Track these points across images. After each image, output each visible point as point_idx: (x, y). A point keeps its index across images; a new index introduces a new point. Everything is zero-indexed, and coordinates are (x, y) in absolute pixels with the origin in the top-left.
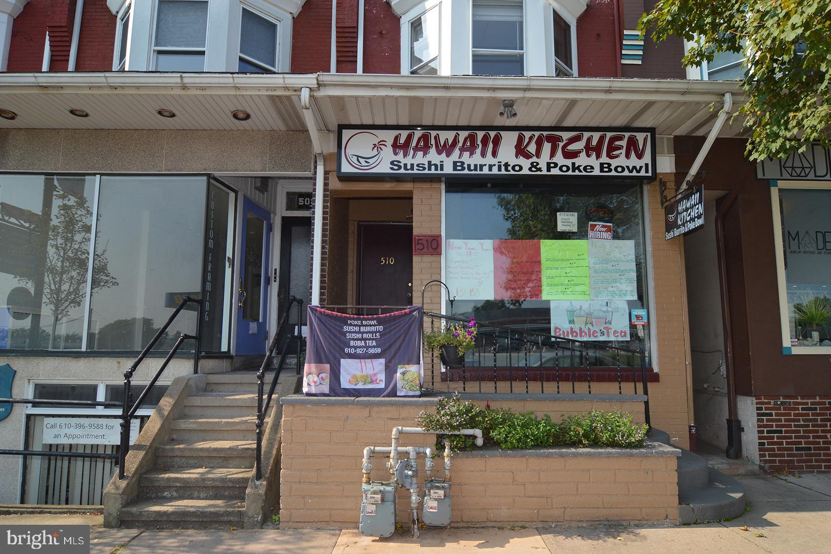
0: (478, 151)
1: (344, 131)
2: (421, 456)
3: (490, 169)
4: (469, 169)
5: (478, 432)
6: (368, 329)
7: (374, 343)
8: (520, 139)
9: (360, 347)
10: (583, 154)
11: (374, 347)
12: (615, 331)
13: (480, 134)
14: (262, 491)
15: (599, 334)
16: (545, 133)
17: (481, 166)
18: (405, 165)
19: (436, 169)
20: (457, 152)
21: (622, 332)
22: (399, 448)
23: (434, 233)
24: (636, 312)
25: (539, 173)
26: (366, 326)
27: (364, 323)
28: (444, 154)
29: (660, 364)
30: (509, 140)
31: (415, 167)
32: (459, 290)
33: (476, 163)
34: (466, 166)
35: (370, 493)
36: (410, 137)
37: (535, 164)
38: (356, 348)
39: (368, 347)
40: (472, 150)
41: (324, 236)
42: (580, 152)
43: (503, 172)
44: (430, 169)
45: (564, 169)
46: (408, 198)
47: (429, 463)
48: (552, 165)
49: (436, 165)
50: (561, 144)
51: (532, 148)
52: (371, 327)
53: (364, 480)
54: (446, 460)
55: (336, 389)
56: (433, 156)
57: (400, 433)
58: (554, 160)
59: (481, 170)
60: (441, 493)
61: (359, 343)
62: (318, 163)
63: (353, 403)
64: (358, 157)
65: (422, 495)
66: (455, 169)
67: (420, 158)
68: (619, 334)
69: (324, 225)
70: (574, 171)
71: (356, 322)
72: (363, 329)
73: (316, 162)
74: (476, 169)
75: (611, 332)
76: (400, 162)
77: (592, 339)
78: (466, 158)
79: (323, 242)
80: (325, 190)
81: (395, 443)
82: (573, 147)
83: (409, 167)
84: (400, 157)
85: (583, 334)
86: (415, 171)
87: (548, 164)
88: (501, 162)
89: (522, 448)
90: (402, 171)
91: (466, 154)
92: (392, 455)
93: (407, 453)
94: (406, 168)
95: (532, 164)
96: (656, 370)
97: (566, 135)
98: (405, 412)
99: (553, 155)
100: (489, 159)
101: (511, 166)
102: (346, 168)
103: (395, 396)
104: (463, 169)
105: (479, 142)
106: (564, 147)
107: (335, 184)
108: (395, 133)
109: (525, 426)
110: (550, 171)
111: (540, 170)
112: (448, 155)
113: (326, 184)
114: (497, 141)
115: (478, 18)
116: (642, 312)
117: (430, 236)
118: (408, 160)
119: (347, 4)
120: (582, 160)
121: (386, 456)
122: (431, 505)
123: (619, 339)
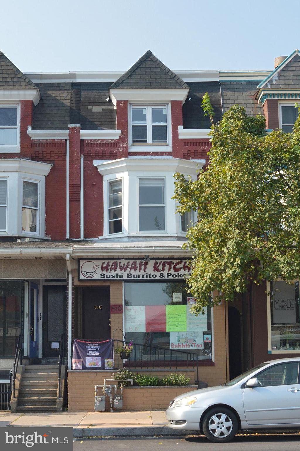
0: (138, 269)
1: (80, 261)
2: (113, 388)
3: (143, 277)
4: (134, 277)
5: (132, 380)
6: (95, 347)
7: (97, 352)
8: (156, 263)
9: (92, 353)
10: (182, 270)
11: (97, 353)
12: (197, 345)
13: (139, 262)
14: (62, 401)
15: (190, 346)
16: (166, 261)
17: (139, 276)
18: (107, 276)
19: (120, 277)
20: (128, 269)
21: (200, 345)
22: (106, 386)
23: (119, 303)
24: (206, 336)
25: (163, 278)
26: (94, 346)
27: (94, 345)
28: (123, 271)
29: (215, 359)
30: (151, 263)
31: (111, 276)
32: (131, 328)
33: (137, 274)
34: (132, 275)
35: (97, 400)
36: (108, 264)
37: (162, 274)
38: (91, 353)
39: (95, 353)
40: (135, 269)
41: (72, 305)
42: (181, 269)
43: (148, 278)
44: (117, 277)
45: (174, 276)
46: (108, 287)
47: (115, 390)
48: (169, 275)
49: (120, 276)
50: (173, 265)
51: (161, 267)
52: (96, 347)
53: (95, 395)
54: (121, 389)
55: (84, 367)
56: (119, 272)
57: (107, 381)
58: (170, 272)
59: (139, 277)
60: (119, 398)
61: (92, 352)
62: (69, 274)
63: (91, 372)
64: (87, 272)
65: (113, 399)
66: (128, 277)
67: (113, 273)
68: (199, 346)
69: (72, 301)
70: (178, 277)
71: (91, 345)
72: (93, 347)
73: (68, 273)
74: (137, 277)
75: (196, 345)
76: (105, 274)
77: (188, 348)
78: (133, 272)
79: (72, 308)
80: (73, 285)
81: (105, 384)
82: (178, 266)
83: (108, 276)
84: (104, 272)
85: (184, 346)
86: (111, 278)
87: (168, 274)
88: (147, 274)
89: (146, 386)
90: (105, 278)
91: (133, 270)
92: (104, 387)
93: (109, 387)
94: (107, 277)
95: (161, 274)
96: (213, 361)
97: (175, 262)
98: (108, 374)
99: (169, 270)
100: (142, 273)
101: (152, 275)
102: (82, 277)
103: (105, 369)
104: (131, 277)
105: (138, 265)
106: (174, 267)
107: (77, 283)
108: (102, 261)
109: (147, 379)
110: (168, 277)
111: (164, 277)
112: (125, 271)
113: (73, 283)
114: (146, 264)
115: (142, 186)
116: (209, 336)
117: (118, 305)
118: (108, 274)
119: (75, 172)
120: (182, 272)
121: (102, 388)
122: (116, 402)
123: (199, 348)
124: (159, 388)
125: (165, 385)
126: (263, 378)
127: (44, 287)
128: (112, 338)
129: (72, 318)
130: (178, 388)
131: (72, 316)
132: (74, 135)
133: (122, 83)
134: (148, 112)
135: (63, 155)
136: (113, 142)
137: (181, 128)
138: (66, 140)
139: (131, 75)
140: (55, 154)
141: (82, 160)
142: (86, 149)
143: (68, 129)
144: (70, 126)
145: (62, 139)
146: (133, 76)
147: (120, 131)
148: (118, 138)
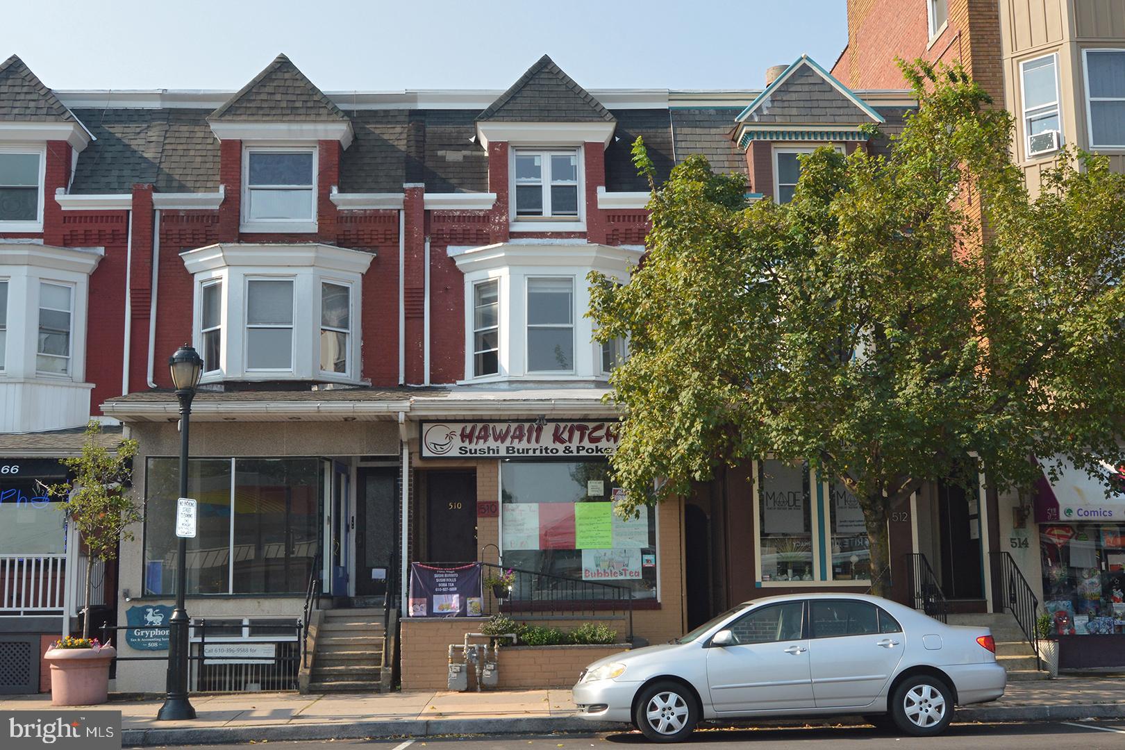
0: (525, 438)
1: (424, 424)
2: (481, 649)
3: (534, 453)
4: (518, 453)
5: (514, 635)
6: (449, 576)
7: (453, 585)
8: (557, 429)
9: (445, 587)
10: (604, 440)
11: (453, 587)
12: (631, 572)
13: (527, 425)
14: (390, 672)
15: (618, 574)
16: (575, 424)
17: (528, 450)
18: (470, 450)
19: (494, 453)
20: (509, 439)
21: (635, 572)
22: (469, 646)
23: (493, 499)
24: (646, 557)
25: (571, 454)
26: (448, 574)
27: (447, 572)
28: (499, 441)
29: (662, 598)
30: (549, 429)
31: (478, 452)
32: (513, 543)
33: (523, 448)
34: (516, 450)
35: (453, 669)
36: (473, 429)
37: (568, 448)
38: (442, 588)
39: (449, 587)
40: (520, 439)
41: (409, 503)
42: (602, 438)
43: (544, 454)
44: (489, 453)
45: (590, 451)
46: (474, 470)
47: (485, 652)
48: (581, 448)
49: (493, 450)
50: (588, 432)
51: (566, 436)
52: (451, 575)
53: (450, 662)
54: (495, 651)
55: (430, 614)
56: (491, 443)
57: (470, 636)
58: (582, 444)
59: (527, 453)
60: (492, 667)
61: (444, 585)
62: (404, 448)
63: (440, 621)
64: (435, 444)
65: (482, 669)
66: (508, 452)
67: (481, 445)
68: (633, 574)
69: (409, 494)
70: (597, 452)
71: (442, 572)
72: (446, 576)
73: (402, 446)
74: (523, 453)
75: (628, 573)
76: (467, 448)
77: (614, 578)
78: (516, 444)
79: (409, 507)
80: (410, 467)
81: (467, 642)
82: (597, 434)
83: (473, 452)
84: (466, 444)
85: (606, 575)
86: (478, 455)
87: (578, 447)
88: (542, 447)
89: (540, 645)
90: (468, 455)
91: (516, 441)
92: (465, 648)
93: (474, 648)
94: (471, 453)
95: (566, 448)
96: (659, 601)
97: (591, 425)
98: (473, 625)
99: (581, 440)
100: (533, 445)
101: (550, 449)
102: (426, 453)
103: (466, 616)
104: (514, 452)
105: (526, 432)
106: (589, 435)
107: (417, 463)
108: (463, 425)
109: (541, 632)
110: (579, 453)
111: (571, 452)
112: (502, 442)
113: (410, 463)
114: (539, 430)
115: (533, 291)
116: (651, 557)
117: (490, 502)
118: (473, 446)
119: (414, 267)
120: (603, 444)
121: (462, 649)
122: (486, 673)
123: (634, 578)
124: (563, 648)
125: (574, 643)
126: (747, 631)
127: (359, 469)
128: (480, 561)
129: (409, 525)
130: (596, 648)
131: (409, 521)
132: (413, 202)
133: (498, 111)
134: (545, 162)
135: (393, 236)
136: (481, 214)
137: (601, 191)
138: (399, 210)
139: (513, 98)
140: (380, 236)
141: (428, 245)
142: (434, 227)
143: (404, 191)
144: (407, 186)
145: (392, 210)
146: (519, 100)
147: (494, 196)
148: (490, 207)
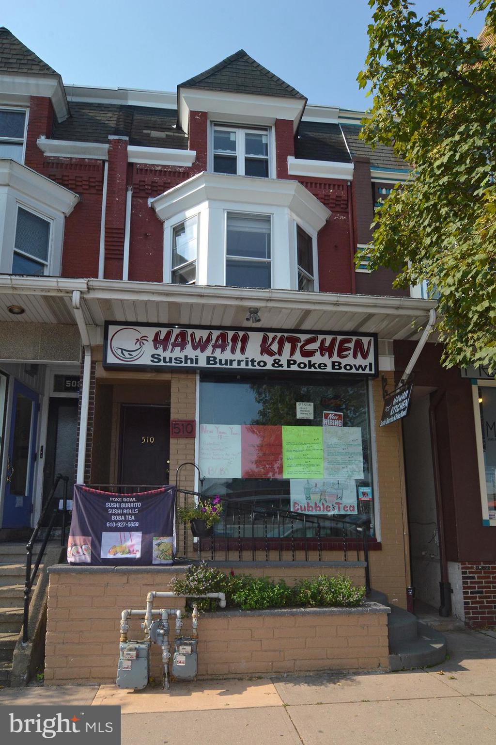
0: (229, 348)
1: (110, 327)
2: (171, 617)
3: (239, 364)
4: (221, 363)
5: (222, 595)
6: (128, 505)
7: (133, 518)
8: (265, 339)
9: (120, 521)
10: (318, 354)
11: (133, 521)
12: (345, 506)
13: (231, 334)
14: (29, 652)
15: (331, 508)
16: (286, 335)
17: (231, 361)
18: (165, 358)
19: (192, 363)
20: (210, 349)
21: (350, 506)
22: (153, 611)
23: (189, 418)
24: (363, 489)
25: (280, 368)
26: (126, 502)
27: (125, 500)
28: (199, 350)
29: (382, 534)
30: (255, 340)
31: (173, 361)
32: (210, 469)
33: (227, 359)
34: (218, 361)
35: (127, 651)
36: (169, 334)
37: (277, 361)
38: (116, 522)
39: (127, 521)
40: (223, 347)
41: (89, 419)
42: (315, 352)
43: (250, 367)
44: (186, 362)
45: (302, 365)
46: (166, 387)
47: (178, 623)
48: (292, 362)
49: (192, 360)
50: (299, 345)
51: (275, 347)
52: (131, 504)
53: (122, 639)
54: (194, 620)
55: (96, 559)
56: (189, 351)
57: (154, 597)
58: (294, 358)
59: (231, 364)
60: (189, 648)
61: (119, 518)
62: (86, 354)
63: (113, 571)
64: (122, 350)
65: (172, 651)
66: (208, 363)
67: (177, 353)
68: (348, 509)
69: (90, 409)
70: (310, 368)
71: (117, 500)
72: (123, 505)
73: (84, 353)
74: (226, 364)
75: (342, 507)
76: (160, 356)
77: (326, 513)
78: (218, 354)
79: (89, 424)
80: (92, 377)
81: (149, 606)
82: (310, 347)
83: (168, 360)
84: (160, 351)
85: (318, 508)
86: (173, 364)
87: (289, 361)
88: (248, 358)
89: (259, 609)
90: (162, 363)
91: (218, 350)
92: (146, 617)
93: (160, 615)
94: (165, 361)
95: (275, 360)
96: (379, 540)
97: (304, 337)
98: (159, 578)
99: (292, 353)
100: (238, 356)
101: (257, 362)
102: (111, 359)
103: (151, 564)
104: (215, 363)
105: (229, 341)
106: (302, 347)
107: (101, 373)
108: (156, 330)
109: (262, 590)
110: (290, 367)
111: (281, 366)
112: (202, 351)
113: (92, 373)
114: (245, 340)
115: (231, 229)
116: (367, 490)
117: (185, 421)
118: (167, 354)
119: (116, 209)
120: (317, 359)
121: (142, 617)
122: (180, 660)
123: (349, 513)
124: (293, 614)
125: (304, 605)
127: (52, 400)
128: (172, 482)
132: (117, 154)
133: (200, 82)
134: (240, 137)
135: (97, 183)
136: (182, 170)
137: (291, 160)
138: (104, 161)
139: (213, 75)
140: (84, 183)
141: (130, 194)
142: (137, 178)
143: (109, 142)
144: (111, 137)
145: (97, 160)
146: (218, 77)
147: (194, 153)
148: (190, 165)
